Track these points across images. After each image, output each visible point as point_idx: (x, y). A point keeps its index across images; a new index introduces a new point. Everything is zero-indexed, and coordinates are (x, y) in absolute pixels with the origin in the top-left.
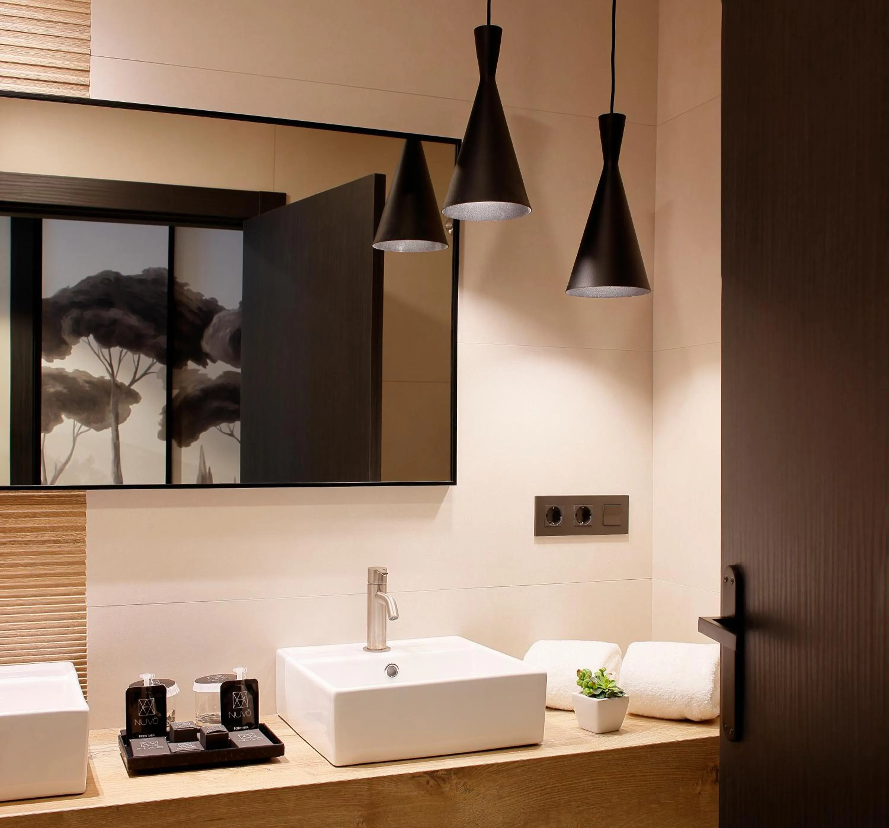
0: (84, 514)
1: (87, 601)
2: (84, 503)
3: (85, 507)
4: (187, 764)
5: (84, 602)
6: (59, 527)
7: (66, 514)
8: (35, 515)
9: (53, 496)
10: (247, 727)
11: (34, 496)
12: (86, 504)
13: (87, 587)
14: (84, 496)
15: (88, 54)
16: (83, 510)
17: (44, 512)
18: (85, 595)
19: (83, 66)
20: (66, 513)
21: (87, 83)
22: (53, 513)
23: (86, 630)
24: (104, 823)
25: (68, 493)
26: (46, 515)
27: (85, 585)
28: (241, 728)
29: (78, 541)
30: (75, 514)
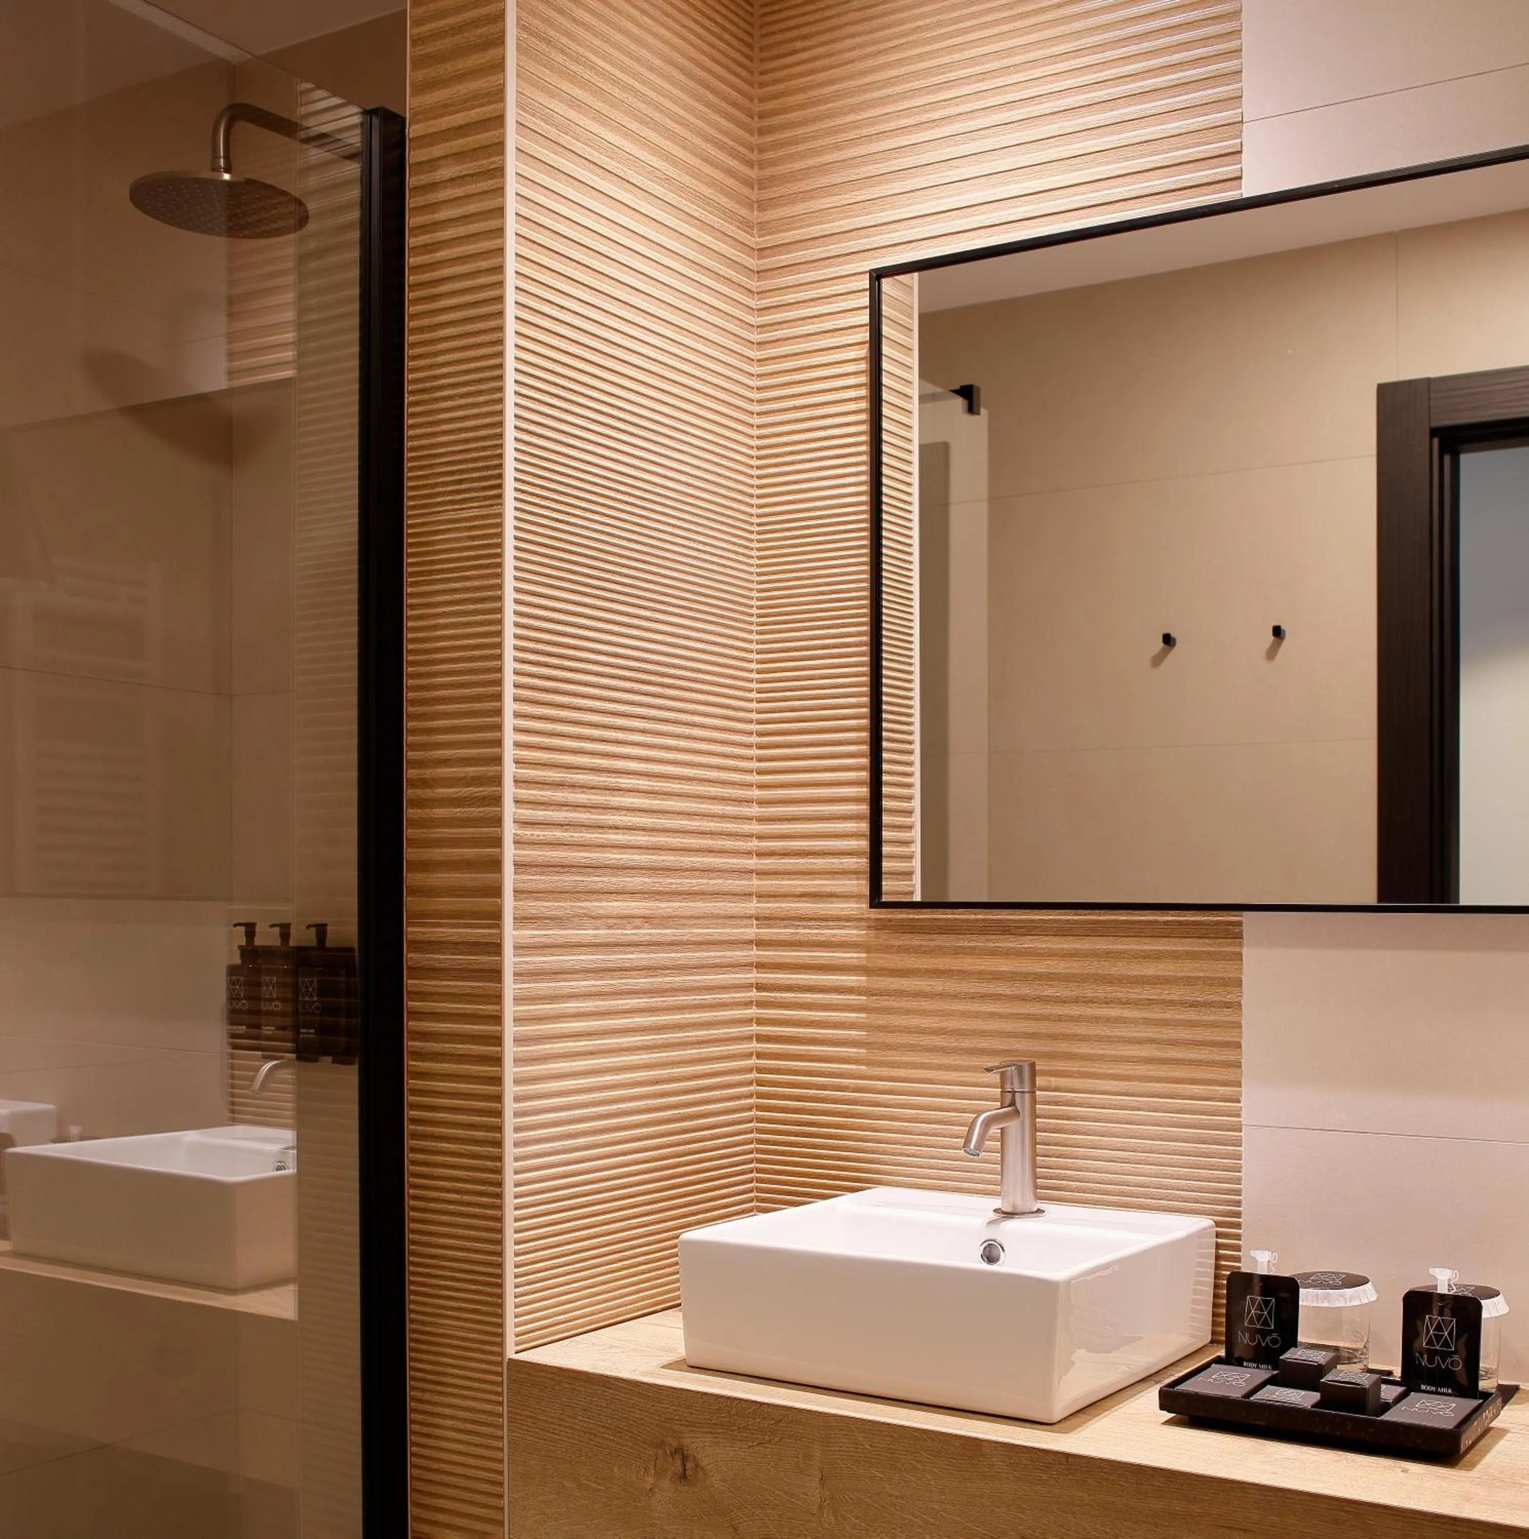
0: (1239, 957)
1: (1243, 1113)
2: (1240, 936)
3: (1241, 945)
4: (1264, 1424)
5: (1239, 1116)
6: (1199, 978)
7: (1209, 956)
8: (1158, 956)
9: (1187, 923)
10: (1450, 1391)
11: (1157, 922)
12: (1242, 938)
13: (1243, 1089)
14: (1240, 924)
15: (1239, 122)
16: (1237, 949)
17: (1174, 951)
18: (1239, 1102)
19: (1230, 144)
20: (1209, 953)
21: (1237, 174)
22: (1187, 952)
23: (1241, 1167)
24: (1045, 1477)
25: (1211, 918)
26: (1176, 956)
27: (1240, 1086)
28: (1434, 1389)
29: (1228, 1005)
30: (1225, 957)
